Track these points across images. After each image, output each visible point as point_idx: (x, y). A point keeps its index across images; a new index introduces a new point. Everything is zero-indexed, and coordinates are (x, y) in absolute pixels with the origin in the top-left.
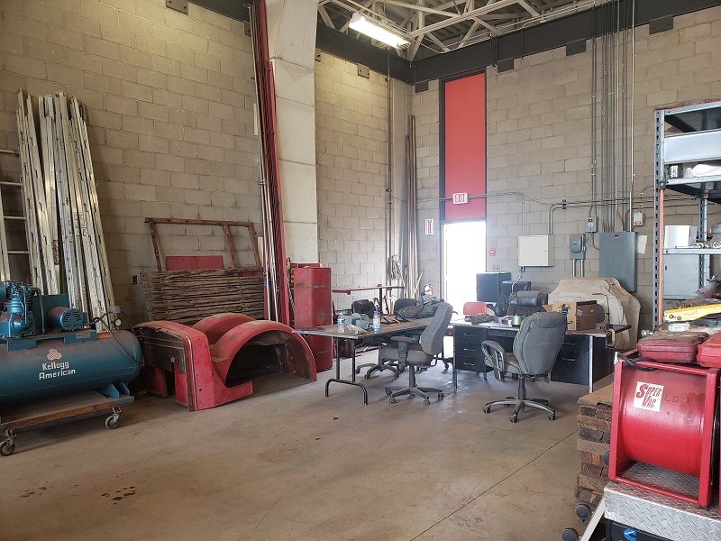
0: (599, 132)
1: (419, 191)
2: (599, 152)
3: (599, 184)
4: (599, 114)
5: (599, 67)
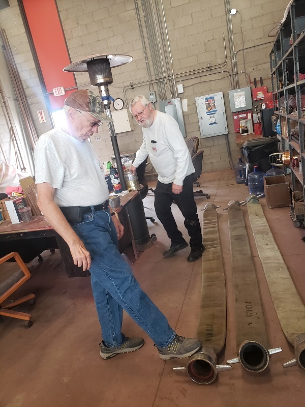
0: (144, 30)
1: (25, 90)
2: (147, 45)
3: (152, 68)
4: (142, 16)
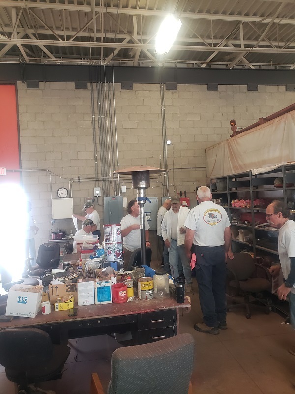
0: (98, 138)
2: (98, 149)
3: (100, 168)
5: (96, 100)
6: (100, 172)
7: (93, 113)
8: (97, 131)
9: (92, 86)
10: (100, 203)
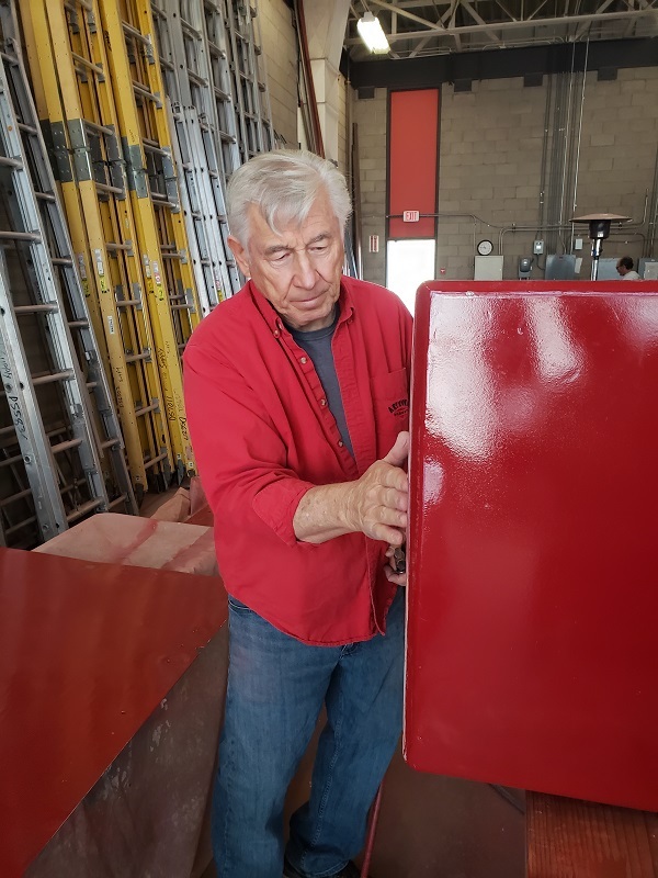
1: (362, 206)
2: (547, 183)
3: (546, 212)
4: (549, 148)
5: (553, 103)
6: (545, 217)
7: (547, 126)
8: (549, 153)
9: (550, 80)
10: (541, 265)
